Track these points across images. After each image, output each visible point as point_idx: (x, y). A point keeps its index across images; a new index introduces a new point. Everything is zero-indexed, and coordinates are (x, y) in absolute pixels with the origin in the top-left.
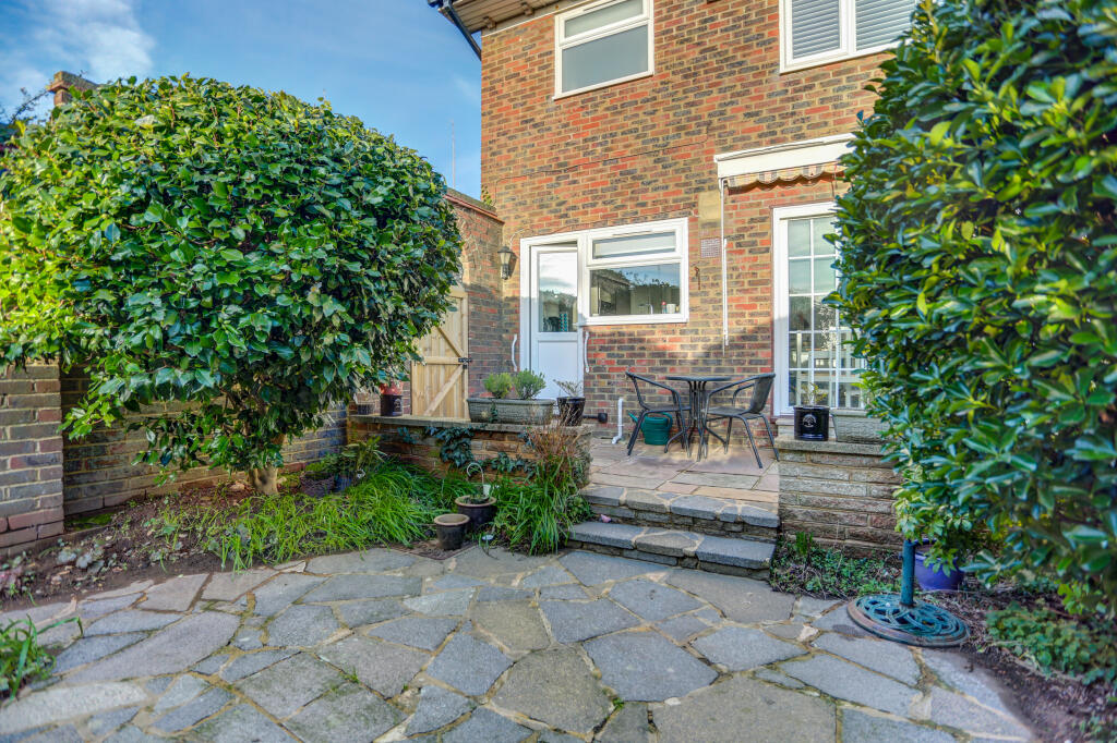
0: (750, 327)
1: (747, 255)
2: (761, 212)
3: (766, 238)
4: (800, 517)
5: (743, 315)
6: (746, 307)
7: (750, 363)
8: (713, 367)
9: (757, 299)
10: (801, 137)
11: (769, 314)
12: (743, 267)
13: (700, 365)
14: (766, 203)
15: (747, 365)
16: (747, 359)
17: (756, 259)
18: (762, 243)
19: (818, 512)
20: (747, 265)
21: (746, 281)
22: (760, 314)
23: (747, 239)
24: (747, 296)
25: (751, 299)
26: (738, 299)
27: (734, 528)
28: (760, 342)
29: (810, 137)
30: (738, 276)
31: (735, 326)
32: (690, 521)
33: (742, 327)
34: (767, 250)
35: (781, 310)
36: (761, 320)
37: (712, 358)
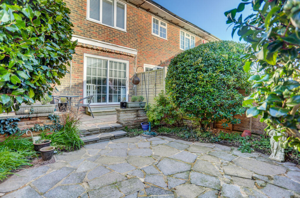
0: (77, 83)
1: (77, 64)
2: (81, 53)
3: (82, 60)
4: (124, 124)
5: (75, 79)
6: (76, 77)
7: (77, 92)
8: (67, 93)
9: (79, 76)
10: (91, 38)
11: (82, 80)
12: (76, 67)
13: (62, 93)
14: (82, 51)
15: (76, 93)
16: (77, 91)
17: (79, 65)
18: (81, 61)
19: (127, 122)
20: (77, 66)
21: (76, 70)
22: (80, 80)
23: (77, 59)
24: (77, 74)
25: (78, 75)
26: (74, 75)
27: (114, 129)
28: (80, 87)
29: (93, 39)
30: (74, 69)
31: (73, 82)
32: (105, 130)
33: (75, 83)
34: (82, 64)
35: (85, 79)
36: (80, 81)
37: (66, 91)
